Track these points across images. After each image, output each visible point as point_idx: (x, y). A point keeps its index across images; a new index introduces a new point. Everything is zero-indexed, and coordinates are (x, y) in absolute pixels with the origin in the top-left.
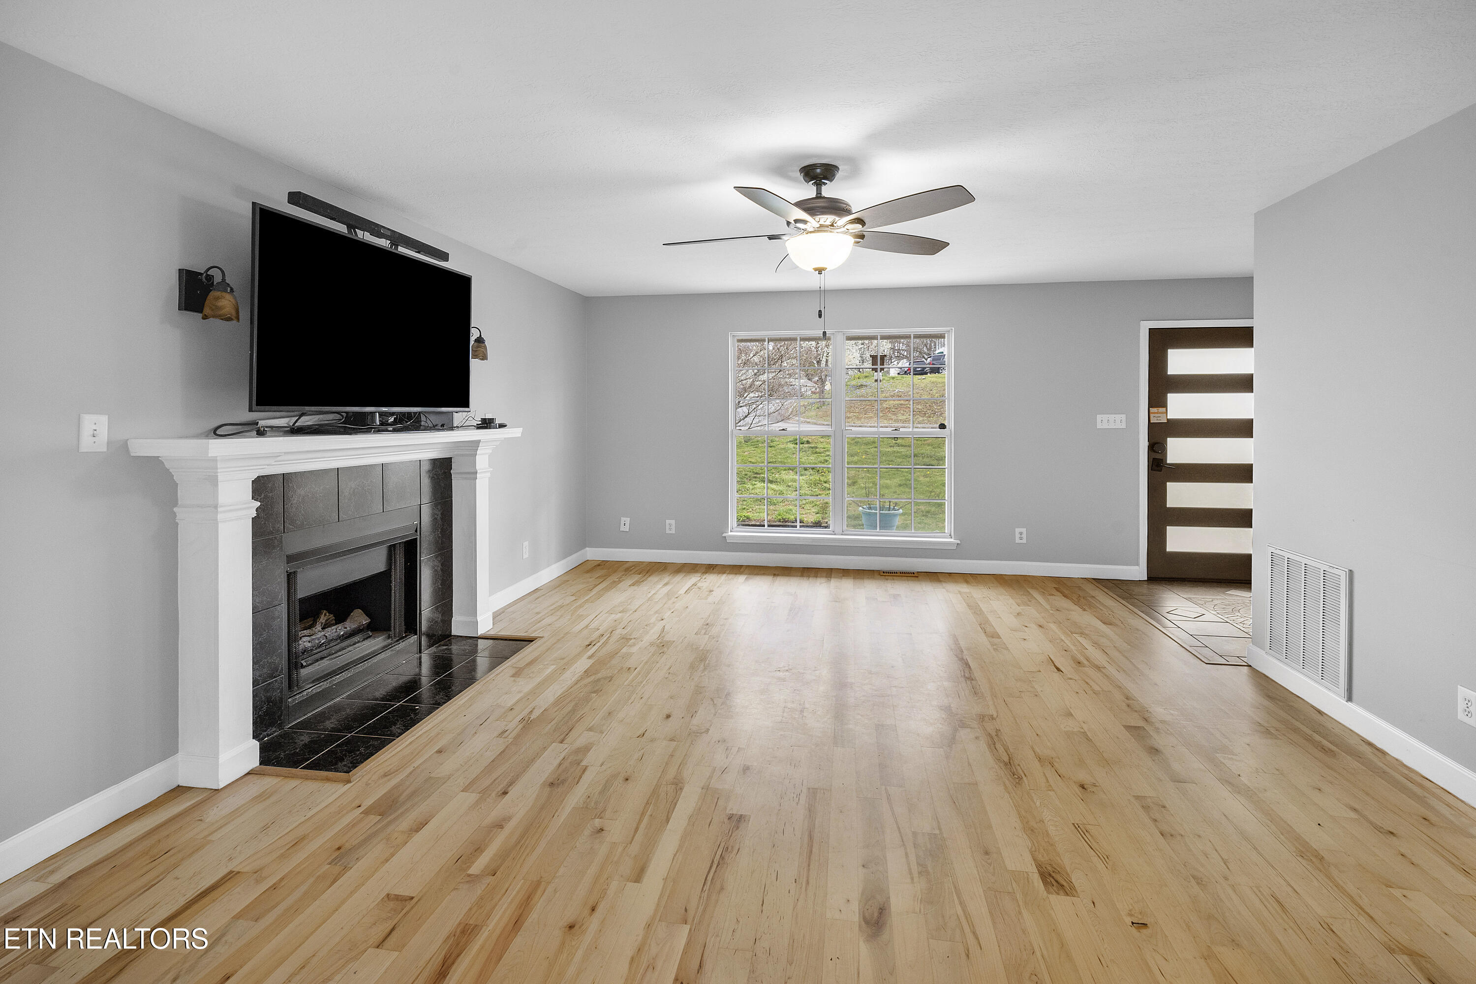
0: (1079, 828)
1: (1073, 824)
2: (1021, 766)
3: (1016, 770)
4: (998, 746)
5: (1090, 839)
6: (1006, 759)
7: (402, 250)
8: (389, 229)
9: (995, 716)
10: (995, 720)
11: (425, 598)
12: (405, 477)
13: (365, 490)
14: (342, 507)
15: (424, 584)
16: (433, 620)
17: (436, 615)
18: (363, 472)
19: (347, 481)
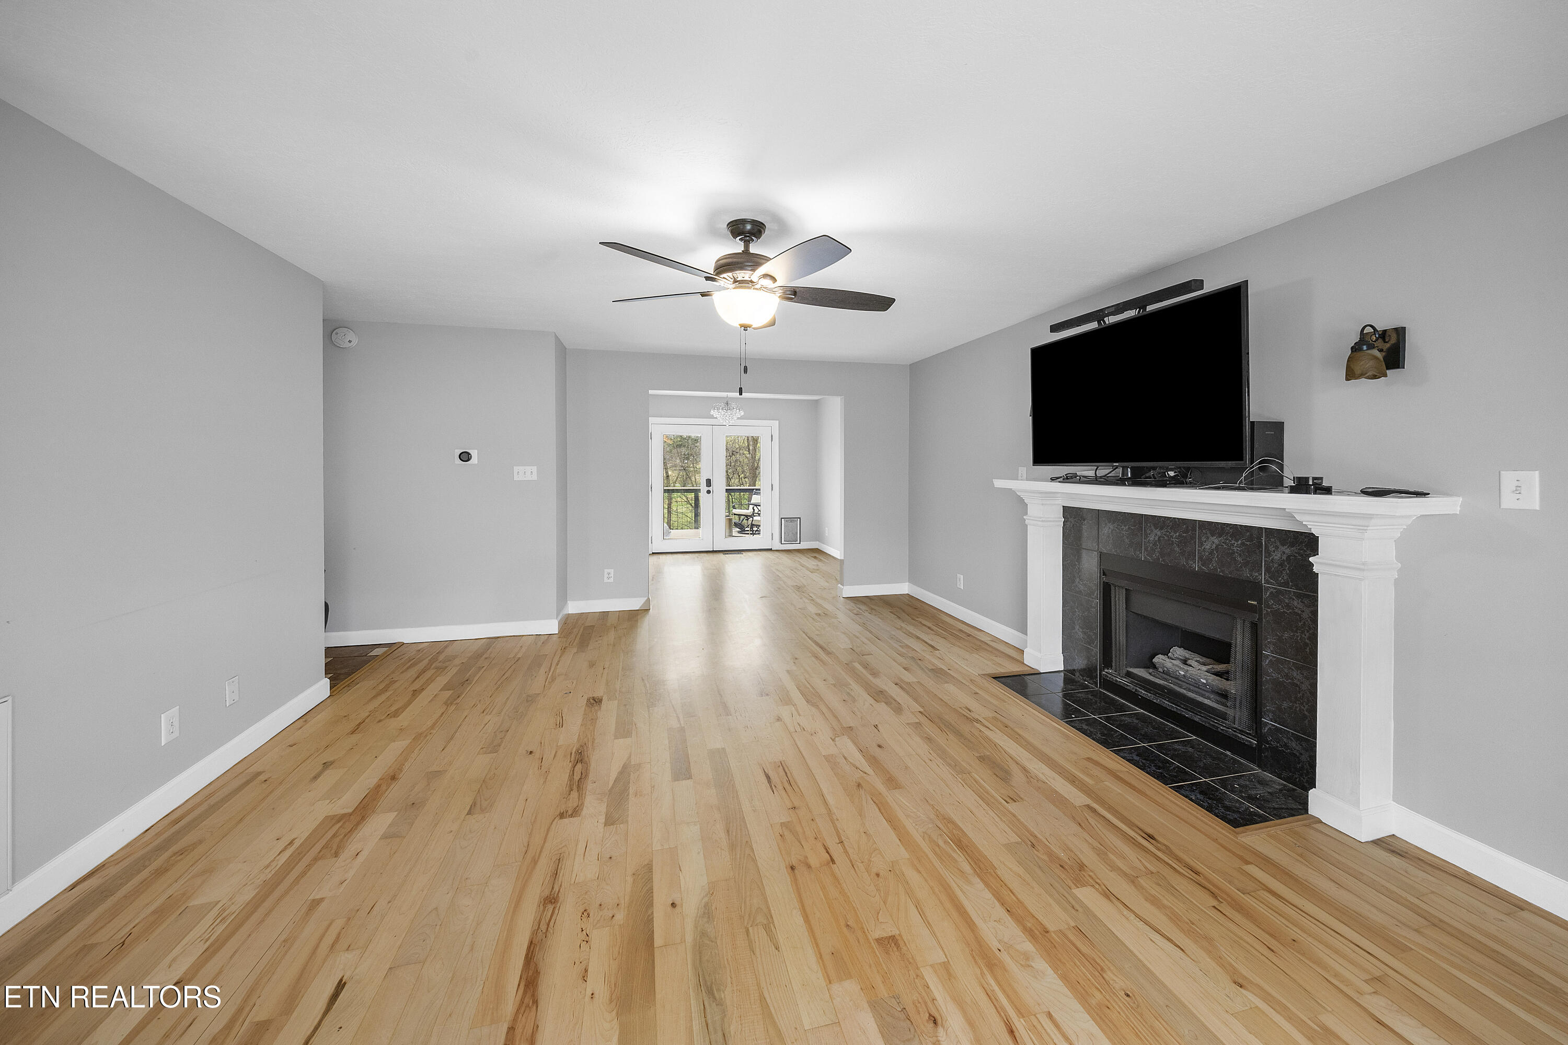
2: (569, 762)
3: (576, 757)
4: (577, 778)
5: (558, 721)
6: (578, 765)
9: (556, 821)
10: (562, 812)
11: (1269, 707)
12: (1233, 542)
13: (1173, 541)
14: (1146, 549)
15: (1267, 687)
16: (1286, 745)
17: (1293, 744)
18: (1171, 524)
19: (1153, 528)
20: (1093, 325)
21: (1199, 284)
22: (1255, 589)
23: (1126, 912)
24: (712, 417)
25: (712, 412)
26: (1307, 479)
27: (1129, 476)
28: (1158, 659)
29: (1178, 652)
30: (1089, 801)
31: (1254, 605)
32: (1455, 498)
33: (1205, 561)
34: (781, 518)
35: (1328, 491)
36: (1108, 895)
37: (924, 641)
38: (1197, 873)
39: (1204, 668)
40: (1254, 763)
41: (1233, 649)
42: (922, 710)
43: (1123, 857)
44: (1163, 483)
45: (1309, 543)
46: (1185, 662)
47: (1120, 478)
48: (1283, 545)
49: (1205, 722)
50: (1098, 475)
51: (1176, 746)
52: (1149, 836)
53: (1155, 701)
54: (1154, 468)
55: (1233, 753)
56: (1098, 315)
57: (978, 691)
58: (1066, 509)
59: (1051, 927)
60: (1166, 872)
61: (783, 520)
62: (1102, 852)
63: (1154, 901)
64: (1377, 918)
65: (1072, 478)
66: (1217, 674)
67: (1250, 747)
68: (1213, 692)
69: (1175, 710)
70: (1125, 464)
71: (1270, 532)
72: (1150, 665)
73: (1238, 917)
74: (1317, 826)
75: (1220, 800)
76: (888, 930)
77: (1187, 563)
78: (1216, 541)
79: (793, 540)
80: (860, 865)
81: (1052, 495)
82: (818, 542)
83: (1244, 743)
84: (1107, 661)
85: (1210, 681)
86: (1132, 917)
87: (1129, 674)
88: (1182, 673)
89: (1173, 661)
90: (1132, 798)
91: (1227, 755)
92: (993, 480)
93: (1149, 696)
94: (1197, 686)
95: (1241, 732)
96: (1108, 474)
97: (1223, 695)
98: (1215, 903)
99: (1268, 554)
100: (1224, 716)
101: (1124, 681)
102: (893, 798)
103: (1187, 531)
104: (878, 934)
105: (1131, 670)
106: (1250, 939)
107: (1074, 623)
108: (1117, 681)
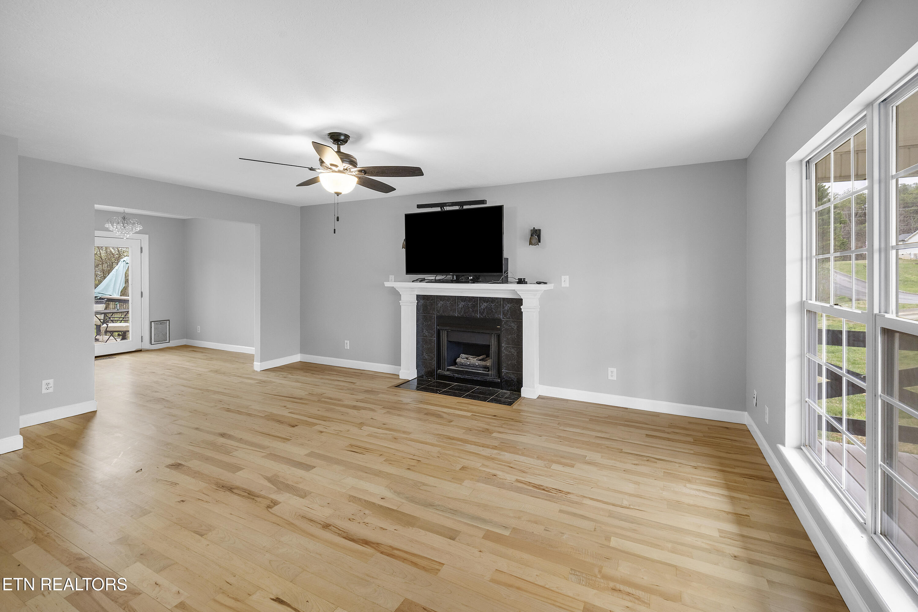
0: (175, 484)
1: (178, 484)
2: (223, 492)
3: (223, 489)
4: (246, 494)
5: (168, 483)
6: (234, 491)
7: (465, 207)
8: (450, 203)
9: (270, 510)
10: (267, 507)
11: (504, 365)
12: (492, 304)
13: (469, 307)
14: (458, 311)
15: (503, 358)
16: (510, 378)
17: (512, 376)
18: (468, 299)
19: (461, 301)
20: (438, 209)
21: (483, 202)
22: (499, 321)
23: (508, 434)
24: (107, 230)
25: (107, 226)
26: (522, 279)
27: (455, 279)
28: (458, 360)
29: (463, 355)
30: (472, 414)
31: (499, 328)
32: (552, 284)
33: (482, 313)
34: (151, 322)
35: (526, 283)
36: (500, 432)
37: (342, 381)
38: (513, 419)
39: (475, 359)
40: (499, 388)
41: (491, 347)
42: (383, 407)
43: (494, 423)
44: (467, 282)
45: (519, 302)
46: (467, 359)
47: (452, 280)
48: (508, 304)
49: (482, 379)
50: (436, 279)
51: (476, 391)
52: (494, 416)
53: (462, 377)
54: (463, 276)
55: (492, 388)
56: (442, 205)
57: (396, 394)
58: (418, 297)
59: (497, 445)
60: (506, 422)
61: (153, 323)
62: (488, 424)
63: (511, 429)
64: (550, 413)
65: (423, 280)
66: (480, 360)
67: (498, 383)
68: (482, 368)
69: (470, 378)
70: (454, 274)
71: (504, 299)
72: (455, 363)
73: (529, 424)
74: (525, 399)
75: (500, 401)
76: (460, 466)
77: (475, 315)
78: (486, 305)
79: (164, 340)
80: (429, 457)
81: (412, 289)
82: (185, 339)
83: (496, 382)
84: (439, 367)
85: (479, 363)
86: (510, 434)
87: (448, 370)
88: (468, 363)
89: (464, 359)
90: (481, 408)
91: (491, 389)
92: (384, 282)
93: (459, 376)
94: (474, 366)
95: (494, 379)
96: (444, 278)
97: (486, 368)
98: (522, 424)
99: (503, 307)
100: (488, 375)
101: (447, 373)
102: (412, 436)
103: (474, 302)
104: (458, 469)
105: (448, 368)
106: (535, 427)
107: (423, 352)
108: (444, 374)
